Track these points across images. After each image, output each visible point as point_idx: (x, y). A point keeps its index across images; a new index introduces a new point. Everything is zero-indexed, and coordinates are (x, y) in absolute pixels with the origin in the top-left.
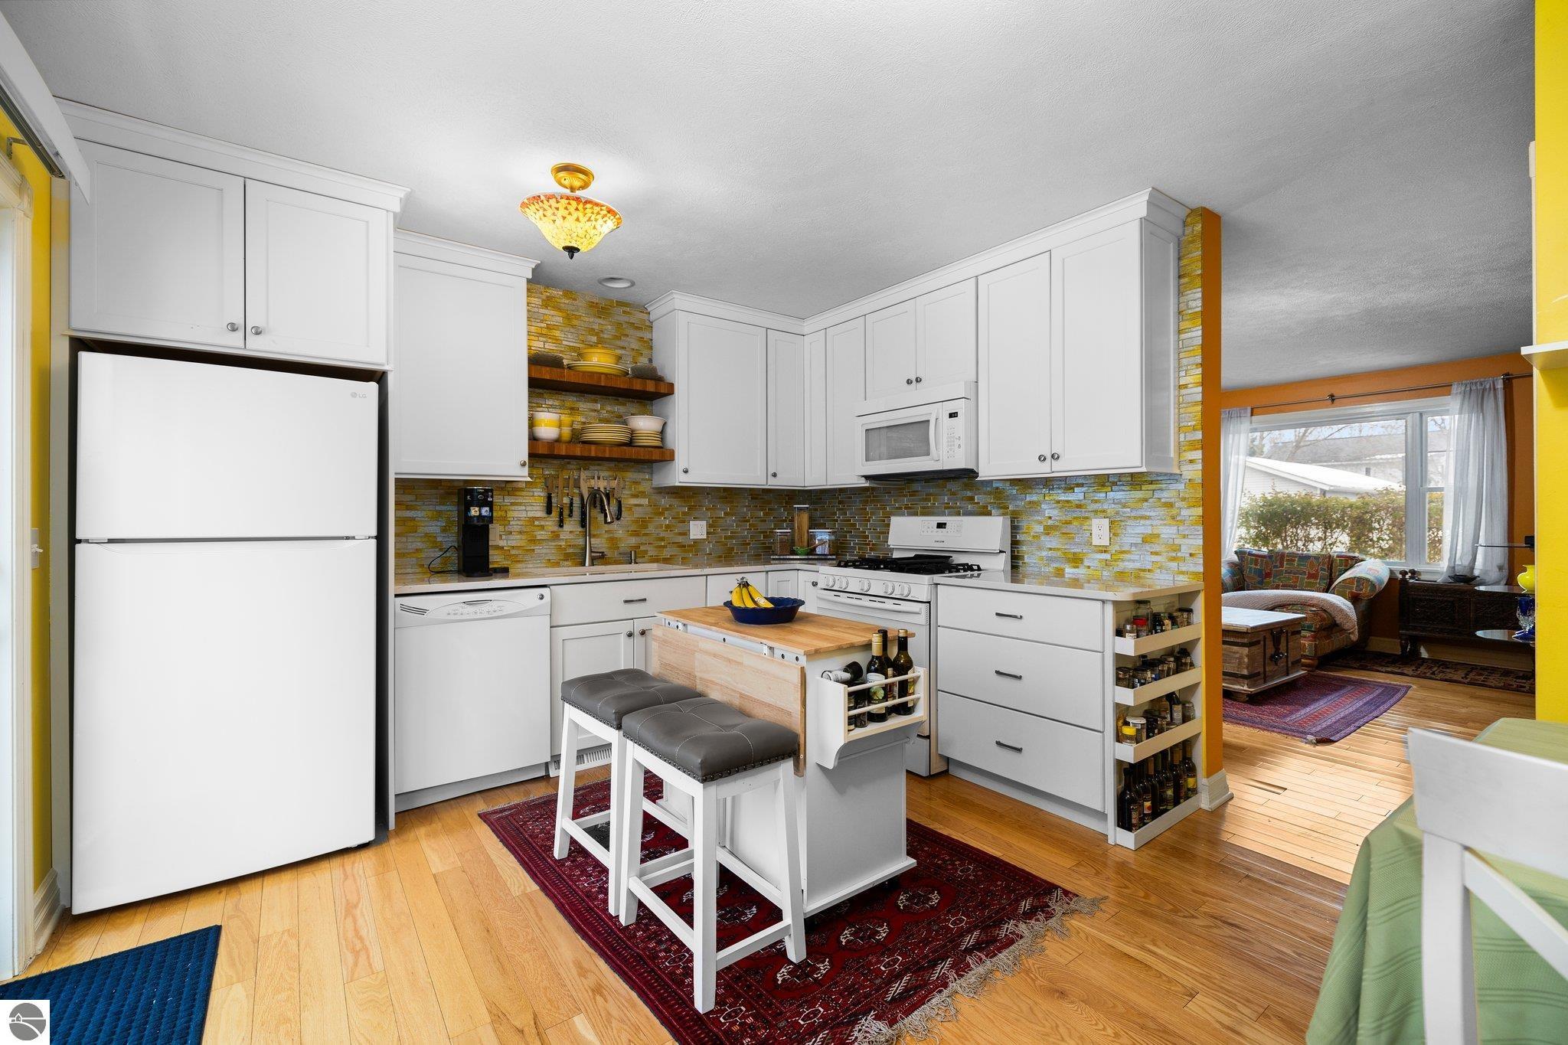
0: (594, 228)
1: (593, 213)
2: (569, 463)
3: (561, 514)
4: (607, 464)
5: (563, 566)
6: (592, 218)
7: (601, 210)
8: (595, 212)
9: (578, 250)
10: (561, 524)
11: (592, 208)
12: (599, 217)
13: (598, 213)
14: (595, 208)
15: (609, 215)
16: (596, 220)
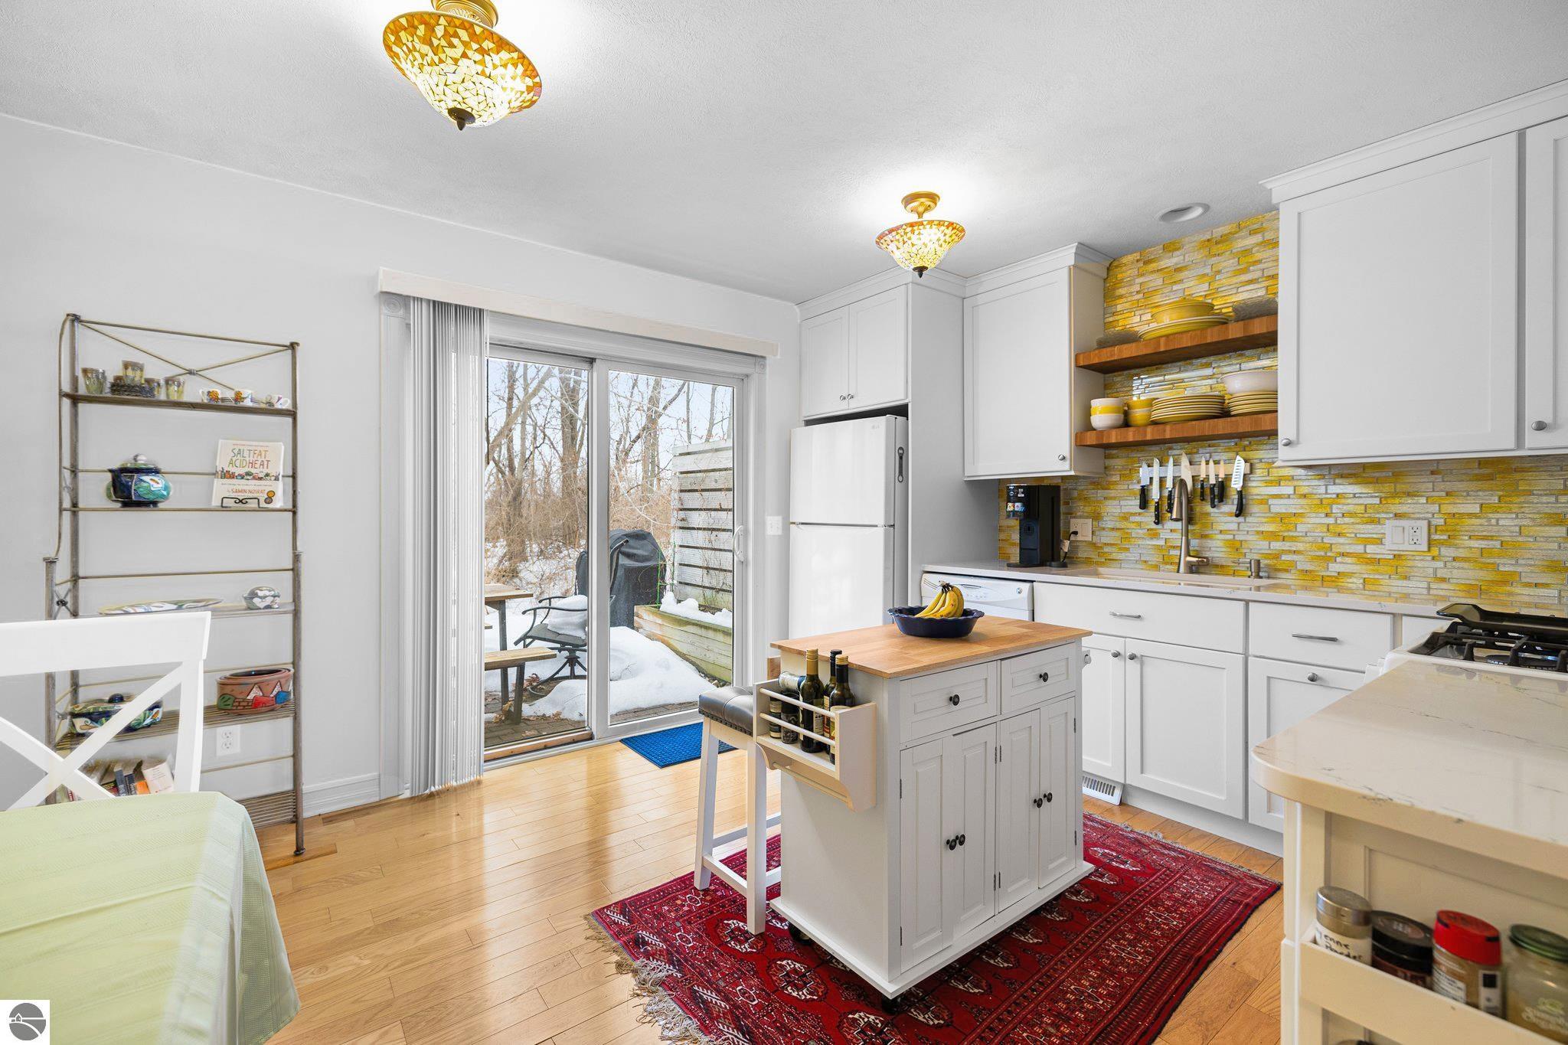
0: (913, 245)
1: (902, 236)
2: (1171, 449)
3: (1157, 509)
4: (1223, 443)
5: (1163, 571)
6: (905, 240)
7: (905, 229)
8: (903, 234)
9: (926, 268)
10: (1158, 520)
11: (897, 234)
12: (909, 235)
13: (906, 233)
14: (899, 231)
15: (915, 228)
16: (909, 239)
